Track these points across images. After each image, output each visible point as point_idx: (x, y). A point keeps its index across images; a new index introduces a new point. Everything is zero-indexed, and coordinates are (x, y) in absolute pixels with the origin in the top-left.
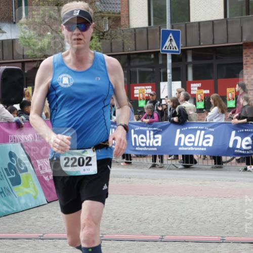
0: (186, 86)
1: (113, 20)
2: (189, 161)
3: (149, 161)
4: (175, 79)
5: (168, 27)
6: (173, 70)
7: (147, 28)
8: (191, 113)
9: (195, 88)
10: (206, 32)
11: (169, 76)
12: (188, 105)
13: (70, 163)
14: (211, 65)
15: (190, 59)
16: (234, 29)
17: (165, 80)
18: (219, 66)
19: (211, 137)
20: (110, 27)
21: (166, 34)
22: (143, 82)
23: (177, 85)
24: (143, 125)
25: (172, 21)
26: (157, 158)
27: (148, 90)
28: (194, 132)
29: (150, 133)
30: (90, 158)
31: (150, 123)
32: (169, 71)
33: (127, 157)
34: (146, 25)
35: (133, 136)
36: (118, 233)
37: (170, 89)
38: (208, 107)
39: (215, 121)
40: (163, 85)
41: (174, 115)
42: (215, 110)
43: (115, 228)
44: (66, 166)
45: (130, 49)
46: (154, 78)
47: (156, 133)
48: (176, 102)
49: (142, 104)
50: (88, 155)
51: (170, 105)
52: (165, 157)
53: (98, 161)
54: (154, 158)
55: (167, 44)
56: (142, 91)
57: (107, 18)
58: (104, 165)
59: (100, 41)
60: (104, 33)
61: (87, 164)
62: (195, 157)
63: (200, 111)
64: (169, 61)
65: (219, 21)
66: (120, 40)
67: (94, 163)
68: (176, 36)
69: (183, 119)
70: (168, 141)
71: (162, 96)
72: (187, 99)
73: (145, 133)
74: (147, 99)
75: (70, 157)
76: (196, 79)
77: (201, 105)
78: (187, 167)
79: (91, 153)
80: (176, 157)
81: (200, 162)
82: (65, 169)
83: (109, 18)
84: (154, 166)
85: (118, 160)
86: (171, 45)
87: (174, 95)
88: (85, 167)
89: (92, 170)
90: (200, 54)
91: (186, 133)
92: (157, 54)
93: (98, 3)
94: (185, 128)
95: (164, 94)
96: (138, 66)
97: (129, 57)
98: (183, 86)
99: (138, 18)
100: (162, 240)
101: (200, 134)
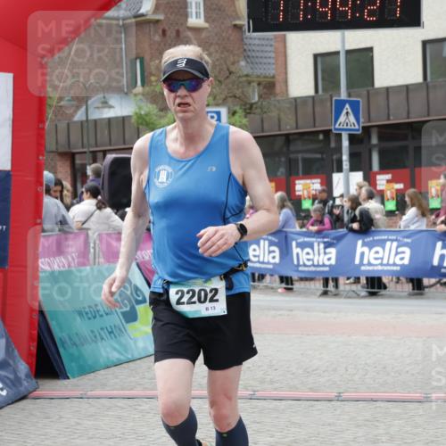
0: (370, 178)
1: (265, 87)
2: (375, 285)
3: (319, 285)
4: (353, 168)
5: (343, 96)
6: (352, 155)
7: (313, 97)
8: (377, 217)
9: (382, 181)
10: (397, 102)
11: (346, 165)
12: (372, 206)
13: (185, 299)
14: (405, 149)
15: (374, 141)
16: (438, 96)
17: (340, 170)
19: (407, 251)
20: (260, 97)
21: (340, 105)
22: (308, 174)
23: (357, 177)
24: (309, 234)
25: (350, 86)
26: (329, 283)
27: (315, 185)
28: (382, 243)
29: (318, 245)
30: (216, 291)
31: (319, 232)
32: (345, 157)
33: (287, 281)
34: (311, 92)
35: (296, 250)
36: (275, 389)
37: (347, 183)
38: (402, 207)
39: (413, 227)
40: (337, 178)
41: (353, 220)
42: (412, 212)
43: (272, 382)
44: (180, 302)
45: (289, 127)
46: (324, 167)
47: (328, 245)
48: (355, 202)
49: (306, 204)
50: (213, 286)
51: (347, 205)
52: (342, 281)
54: (326, 282)
55: (342, 118)
56: (307, 187)
57: (255, 84)
59: (246, 117)
60: (252, 105)
61: (212, 300)
62: (385, 280)
63: (390, 214)
64: (345, 143)
65: (416, 86)
66: (274, 114)
68: (355, 108)
69: (366, 225)
70: (346, 257)
71: (336, 193)
72: (370, 196)
73: (311, 246)
74: (314, 198)
75: (185, 290)
76: (384, 168)
77: (391, 206)
78: (372, 294)
79: (217, 283)
80: (357, 280)
81: (391, 286)
83: (259, 84)
84: (325, 293)
85: (274, 285)
86: (347, 122)
87: (353, 191)
90: (391, 133)
91: (370, 246)
92: (327, 133)
93: (243, 63)
94: (369, 239)
95: (338, 190)
96: (301, 152)
97: (288, 138)
98: (366, 178)
99: (301, 83)
100: (339, 398)
101: (391, 246)
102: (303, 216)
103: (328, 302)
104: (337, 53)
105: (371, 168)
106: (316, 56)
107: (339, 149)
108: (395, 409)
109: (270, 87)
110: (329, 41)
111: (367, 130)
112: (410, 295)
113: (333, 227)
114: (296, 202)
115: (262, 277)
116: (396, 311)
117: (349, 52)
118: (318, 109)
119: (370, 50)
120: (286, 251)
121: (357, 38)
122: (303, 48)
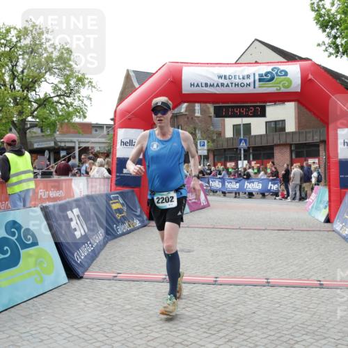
0: (249, 162)
1: (218, 135)
2: (251, 195)
3: (234, 195)
4: (245, 159)
5: (242, 137)
6: (244, 155)
7: (233, 138)
8: (252, 174)
9: (253, 163)
10: (258, 140)
11: (242, 158)
12: (250, 171)
13: (160, 201)
14: (260, 154)
15: (251, 151)
16: (270, 138)
17: (241, 160)
18: (264, 154)
19: (260, 184)
20: (217, 137)
21: (241, 140)
22: (231, 161)
23: (246, 162)
24: (231, 179)
25: (244, 134)
26: (237, 194)
27: (233, 164)
28: (253, 182)
29: (234, 182)
30: (173, 197)
31: (234, 178)
32: (242, 156)
33: (224, 193)
34: (232, 136)
35: (226, 184)
37: (243, 164)
38: (259, 172)
39: (262, 178)
40: (240, 162)
41: (244, 175)
42: (262, 173)
44: (158, 203)
45: (225, 147)
46: (236, 159)
47: (236, 183)
48: (245, 169)
49: (230, 170)
50: (171, 195)
51: (243, 170)
52: (241, 193)
53: (178, 199)
54: (236, 193)
55: (241, 144)
56: (230, 165)
58: (182, 201)
60: (214, 140)
61: (171, 201)
62: (254, 193)
63: (255, 173)
64: (242, 152)
65: (263, 135)
66: (221, 143)
67: (175, 200)
68: (245, 141)
69: (248, 177)
70: (242, 187)
71: (239, 167)
72: (250, 168)
73: (231, 182)
74: (232, 168)
75: (160, 197)
76: (254, 159)
77: (256, 171)
78: (250, 198)
79: (173, 194)
80: (245, 193)
81: (255, 195)
82: (158, 205)
83: (216, 134)
84: (236, 197)
86: (243, 145)
87: (244, 166)
88: (169, 203)
89: (174, 204)
90: (256, 149)
91: (250, 183)
92: (237, 149)
93: (211, 127)
94: (249, 181)
95: (240, 166)
96: (229, 155)
97: (225, 150)
98: (248, 162)
99: (229, 133)
100: (240, 229)
101: (256, 183)
102: (229, 174)
103: (236, 200)
104: (240, 125)
105: (250, 159)
106: (234, 126)
107: (240, 154)
108: (256, 232)
109: (220, 134)
110: (238, 121)
111: (249, 148)
112: (261, 198)
113: (238, 177)
114: (227, 169)
115: (216, 192)
116: (256, 203)
117: (244, 125)
118: (234, 141)
119: (250, 124)
120: (223, 184)
121: (246, 120)
122: (230, 123)
